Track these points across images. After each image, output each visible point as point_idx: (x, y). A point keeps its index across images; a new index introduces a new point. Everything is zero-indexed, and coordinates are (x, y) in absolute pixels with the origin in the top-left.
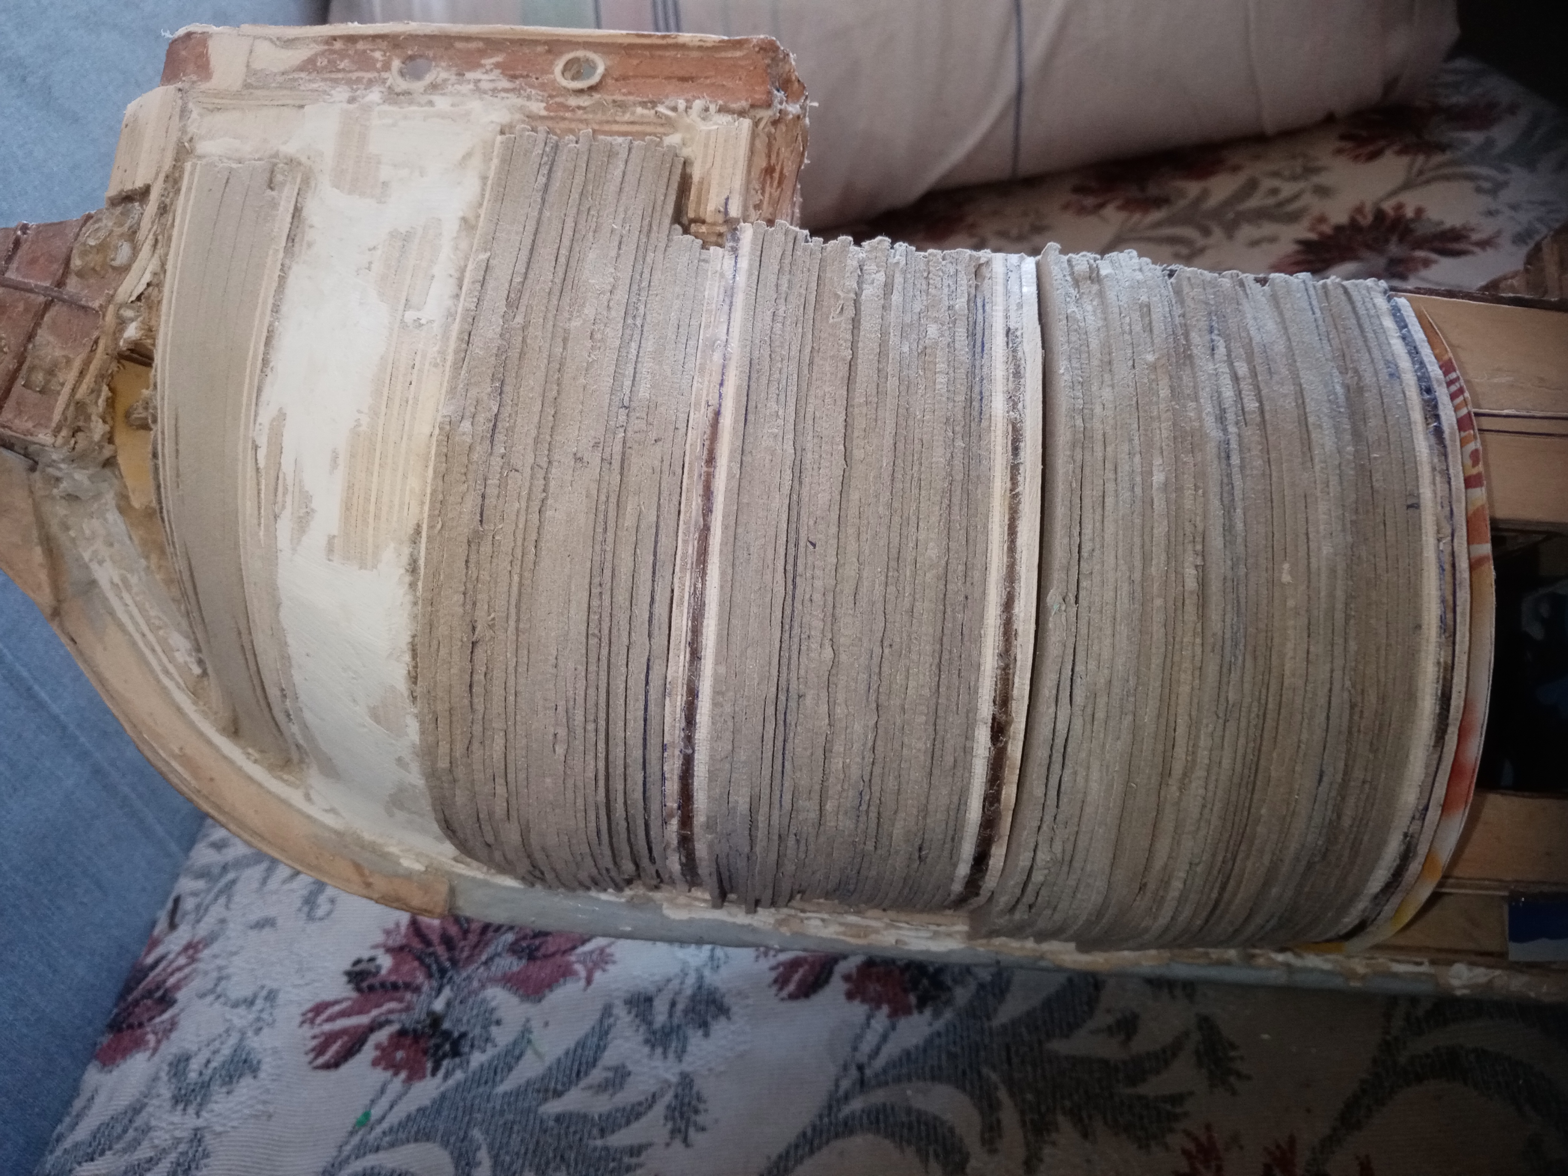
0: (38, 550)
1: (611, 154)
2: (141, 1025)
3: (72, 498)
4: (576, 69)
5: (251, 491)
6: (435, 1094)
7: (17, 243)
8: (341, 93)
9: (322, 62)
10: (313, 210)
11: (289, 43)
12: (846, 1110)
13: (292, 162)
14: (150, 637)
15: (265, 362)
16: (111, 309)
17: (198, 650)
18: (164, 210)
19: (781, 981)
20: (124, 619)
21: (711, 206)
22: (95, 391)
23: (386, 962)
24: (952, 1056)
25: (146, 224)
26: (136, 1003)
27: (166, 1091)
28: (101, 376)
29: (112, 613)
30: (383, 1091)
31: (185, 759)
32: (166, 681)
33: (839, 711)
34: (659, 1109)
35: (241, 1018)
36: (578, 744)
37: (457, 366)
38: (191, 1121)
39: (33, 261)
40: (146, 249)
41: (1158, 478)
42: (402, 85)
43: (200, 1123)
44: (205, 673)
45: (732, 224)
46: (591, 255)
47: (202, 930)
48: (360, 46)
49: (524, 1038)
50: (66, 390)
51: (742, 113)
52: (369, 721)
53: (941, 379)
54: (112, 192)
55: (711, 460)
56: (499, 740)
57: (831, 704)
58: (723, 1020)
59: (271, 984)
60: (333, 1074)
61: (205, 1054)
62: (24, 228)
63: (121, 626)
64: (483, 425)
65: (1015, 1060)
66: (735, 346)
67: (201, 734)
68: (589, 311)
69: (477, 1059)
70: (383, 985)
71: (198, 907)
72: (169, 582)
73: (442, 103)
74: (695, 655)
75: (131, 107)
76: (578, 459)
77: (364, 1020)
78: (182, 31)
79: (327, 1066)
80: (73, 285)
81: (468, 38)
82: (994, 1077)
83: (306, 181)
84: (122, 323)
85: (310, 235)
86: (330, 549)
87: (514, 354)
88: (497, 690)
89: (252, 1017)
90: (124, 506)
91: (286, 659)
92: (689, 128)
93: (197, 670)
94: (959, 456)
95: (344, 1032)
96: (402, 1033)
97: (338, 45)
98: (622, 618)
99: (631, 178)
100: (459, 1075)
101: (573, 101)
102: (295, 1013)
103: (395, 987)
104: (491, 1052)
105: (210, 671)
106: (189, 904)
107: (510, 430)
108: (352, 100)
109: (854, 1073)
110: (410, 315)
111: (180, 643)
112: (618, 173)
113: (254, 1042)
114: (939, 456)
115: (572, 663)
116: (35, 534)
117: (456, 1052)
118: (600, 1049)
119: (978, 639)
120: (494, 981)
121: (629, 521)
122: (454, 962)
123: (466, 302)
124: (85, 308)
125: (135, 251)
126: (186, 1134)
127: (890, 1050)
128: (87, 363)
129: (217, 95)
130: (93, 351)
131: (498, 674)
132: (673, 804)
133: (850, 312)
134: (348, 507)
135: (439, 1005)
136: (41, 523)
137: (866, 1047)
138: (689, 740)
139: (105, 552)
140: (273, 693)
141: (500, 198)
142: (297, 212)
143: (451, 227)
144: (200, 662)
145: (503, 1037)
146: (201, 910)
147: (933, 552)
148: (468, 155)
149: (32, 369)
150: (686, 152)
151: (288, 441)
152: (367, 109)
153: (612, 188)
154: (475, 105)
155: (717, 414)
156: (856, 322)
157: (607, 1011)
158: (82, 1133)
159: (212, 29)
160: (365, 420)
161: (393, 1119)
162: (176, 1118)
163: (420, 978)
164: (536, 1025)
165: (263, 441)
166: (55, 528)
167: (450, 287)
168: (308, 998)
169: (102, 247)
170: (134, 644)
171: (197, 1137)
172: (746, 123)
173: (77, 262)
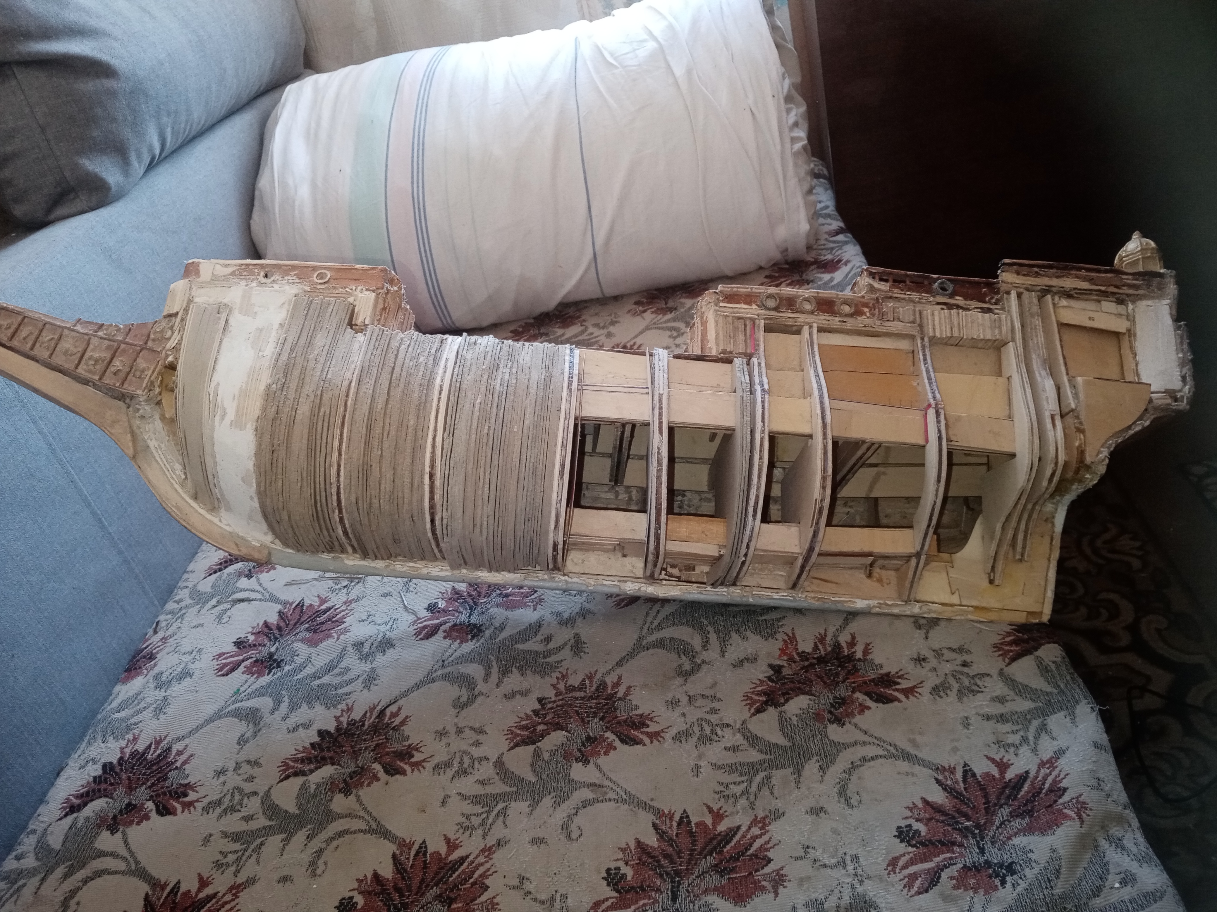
0: (129, 435)
1: (329, 304)
2: (140, 668)
3: (142, 417)
4: (321, 276)
5: (207, 408)
6: (268, 681)
7: (130, 330)
8: (243, 283)
9: (237, 272)
10: (232, 321)
11: (227, 266)
12: (434, 675)
13: (225, 305)
14: (167, 466)
15: (214, 368)
16: (164, 352)
17: (185, 468)
18: (182, 320)
19: (418, 634)
20: (159, 460)
21: (359, 320)
22: (157, 378)
23: (251, 638)
24: (479, 654)
25: (176, 324)
26: (138, 661)
27: (152, 686)
28: (159, 373)
29: (154, 457)
30: (246, 681)
31: (177, 507)
32: (171, 480)
33: (383, 470)
34: (360, 680)
35: (187, 658)
36: (305, 484)
37: (273, 369)
38: (163, 693)
39: (136, 336)
40: (177, 332)
41: (478, 401)
42: (264, 280)
43: (167, 694)
44: (186, 478)
45: (366, 325)
46: (319, 335)
47: (169, 632)
48: (250, 267)
49: (309, 659)
50: (148, 377)
51: (373, 291)
52: (241, 482)
53: (421, 373)
54: (165, 313)
55: (347, 396)
56: (280, 482)
57: (380, 468)
58: (392, 649)
59: (199, 646)
60: (225, 678)
61: (170, 671)
62: (133, 325)
63: (156, 461)
64: (279, 386)
65: (502, 651)
66: (358, 363)
67: (183, 498)
68: (316, 352)
69: (287, 668)
70: (250, 645)
71: (167, 626)
72: (176, 445)
73: (276, 287)
74: (340, 454)
75: (172, 286)
76: (308, 396)
77: (241, 658)
78: (191, 261)
79: (223, 675)
80: (150, 344)
81: (286, 266)
82: (493, 658)
83: (230, 311)
84: (167, 356)
85: (230, 329)
86: (231, 424)
87: (291, 365)
88: (280, 465)
89: (191, 658)
90: (163, 418)
91: (215, 463)
92: (356, 296)
93: (183, 477)
94: (424, 395)
95: (231, 663)
96: (257, 661)
97: (243, 267)
98: (318, 442)
99: (334, 312)
100: (279, 674)
101: (319, 287)
102: (211, 656)
103: (255, 645)
104: (293, 665)
105: (188, 476)
106: (163, 624)
107: (288, 387)
108: (246, 285)
109: (441, 663)
110: (261, 354)
111: (178, 467)
112: (330, 310)
113: (191, 666)
114: (416, 395)
115: (303, 457)
116: (128, 430)
117: (279, 666)
118: (339, 662)
119: (425, 448)
120: (298, 640)
121: (321, 413)
122: (281, 635)
123: (278, 350)
124: (155, 351)
125: (173, 333)
126: (161, 698)
127: (457, 654)
128: (155, 368)
129: (202, 283)
130: (157, 365)
131: (280, 460)
132: (335, 504)
133: (395, 353)
134: (237, 412)
135: (273, 649)
136: (131, 427)
137: (447, 655)
138: (338, 481)
139: (153, 436)
140: (210, 477)
141: (292, 317)
142: (227, 321)
143: (276, 326)
144: (185, 473)
145: (298, 660)
146: (169, 626)
147: (412, 423)
148: (284, 303)
149: (136, 370)
150: (355, 303)
151: (220, 392)
152: (252, 288)
153: (328, 314)
154: (287, 288)
155: (351, 382)
156: (397, 356)
157: (344, 649)
158: (115, 704)
159: (201, 261)
160: (244, 385)
161: (249, 691)
162: (157, 692)
163: (266, 641)
164: (313, 656)
165: (212, 393)
166: (135, 428)
167: (274, 345)
168: (217, 651)
169: (162, 331)
170: (161, 468)
171: (165, 698)
172: (374, 294)
173: (152, 336)
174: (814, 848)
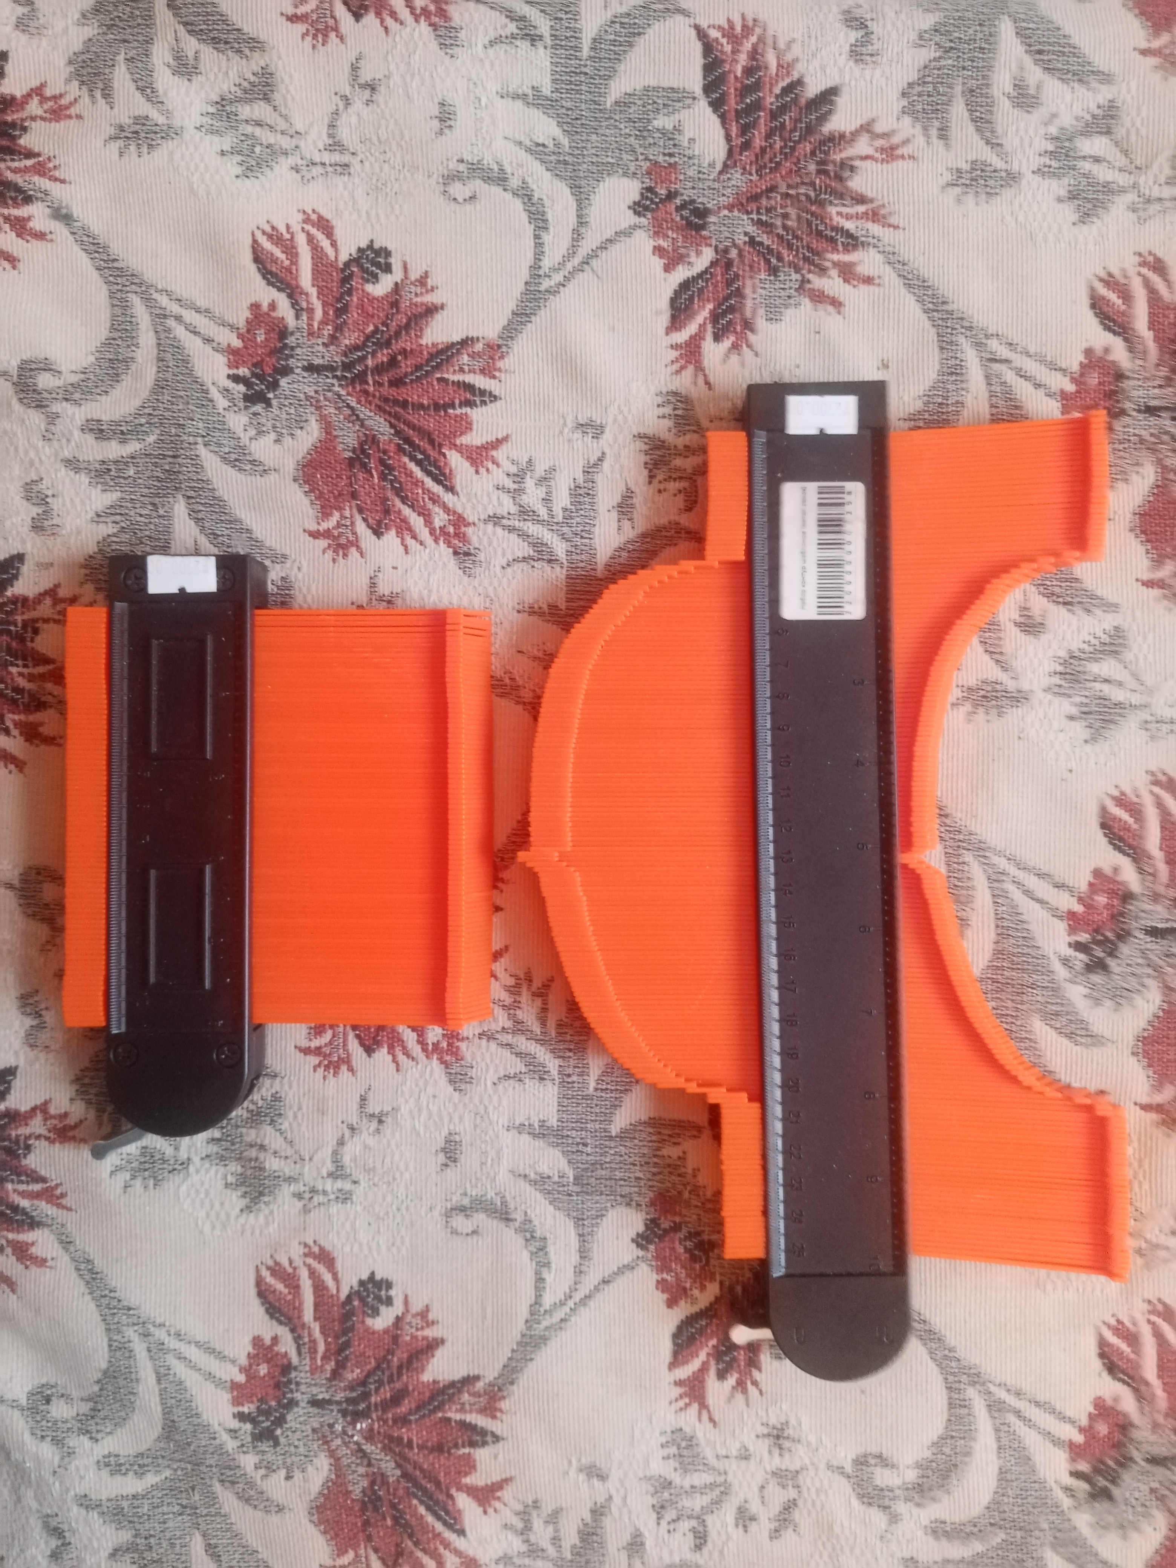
174: (378, 1131)
